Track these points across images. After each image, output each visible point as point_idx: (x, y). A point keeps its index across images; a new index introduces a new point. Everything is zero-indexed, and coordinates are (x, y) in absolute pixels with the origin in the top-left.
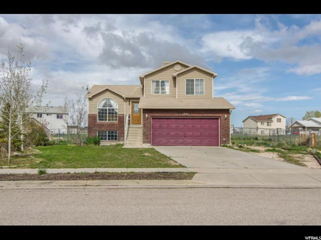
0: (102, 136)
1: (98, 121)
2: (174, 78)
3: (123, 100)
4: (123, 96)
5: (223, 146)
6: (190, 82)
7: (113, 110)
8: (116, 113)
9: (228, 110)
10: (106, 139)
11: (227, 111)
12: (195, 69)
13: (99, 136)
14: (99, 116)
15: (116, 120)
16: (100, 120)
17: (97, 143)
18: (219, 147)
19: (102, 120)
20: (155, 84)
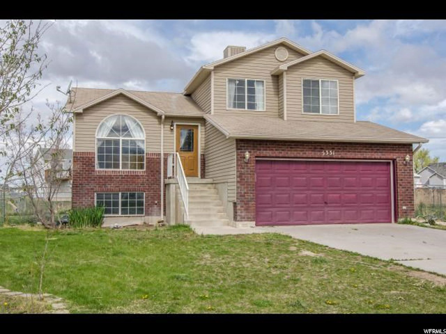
0: (108, 204)
1: (97, 168)
2: (277, 77)
3: (156, 121)
4: (160, 112)
5: (404, 223)
6: (311, 88)
7: (133, 142)
8: (141, 151)
9: (410, 145)
10: (116, 212)
11: (406, 147)
12: (322, 58)
13: (100, 204)
14: (100, 158)
15: (141, 166)
16: (101, 165)
17: (96, 221)
18: (393, 225)
19: (108, 166)
20: (233, 86)
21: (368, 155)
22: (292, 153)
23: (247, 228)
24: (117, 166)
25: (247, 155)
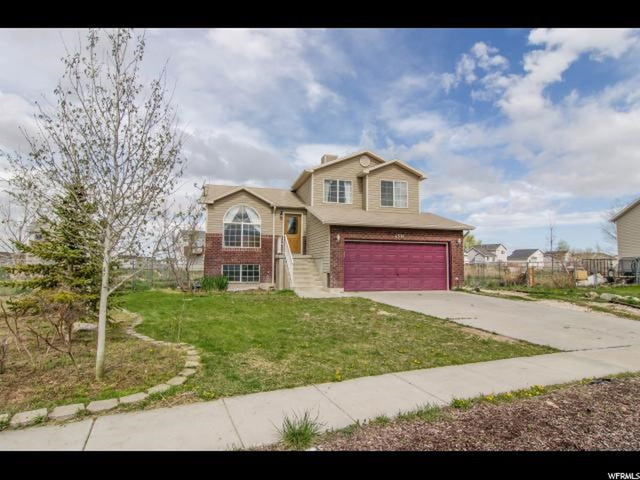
0: (232, 273)
1: (224, 246)
2: (361, 179)
3: (269, 211)
4: (272, 203)
5: (457, 290)
6: (387, 187)
7: (252, 227)
8: (258, 234)
9: (461, 231)
10: (238, 279)
11: (458, 233)
12: (395, 165)
13: (225, 273)
14: (226, 238)
15: (258, 245)
16: (227, 244)
17: (222, 287)
18: (448, 291)
19: (232, 244)
20: (328, 185)
21: (430, 238)
22: (372, 237)
23: (338, 293)
24: (239, 244)
25: (338, 237)
